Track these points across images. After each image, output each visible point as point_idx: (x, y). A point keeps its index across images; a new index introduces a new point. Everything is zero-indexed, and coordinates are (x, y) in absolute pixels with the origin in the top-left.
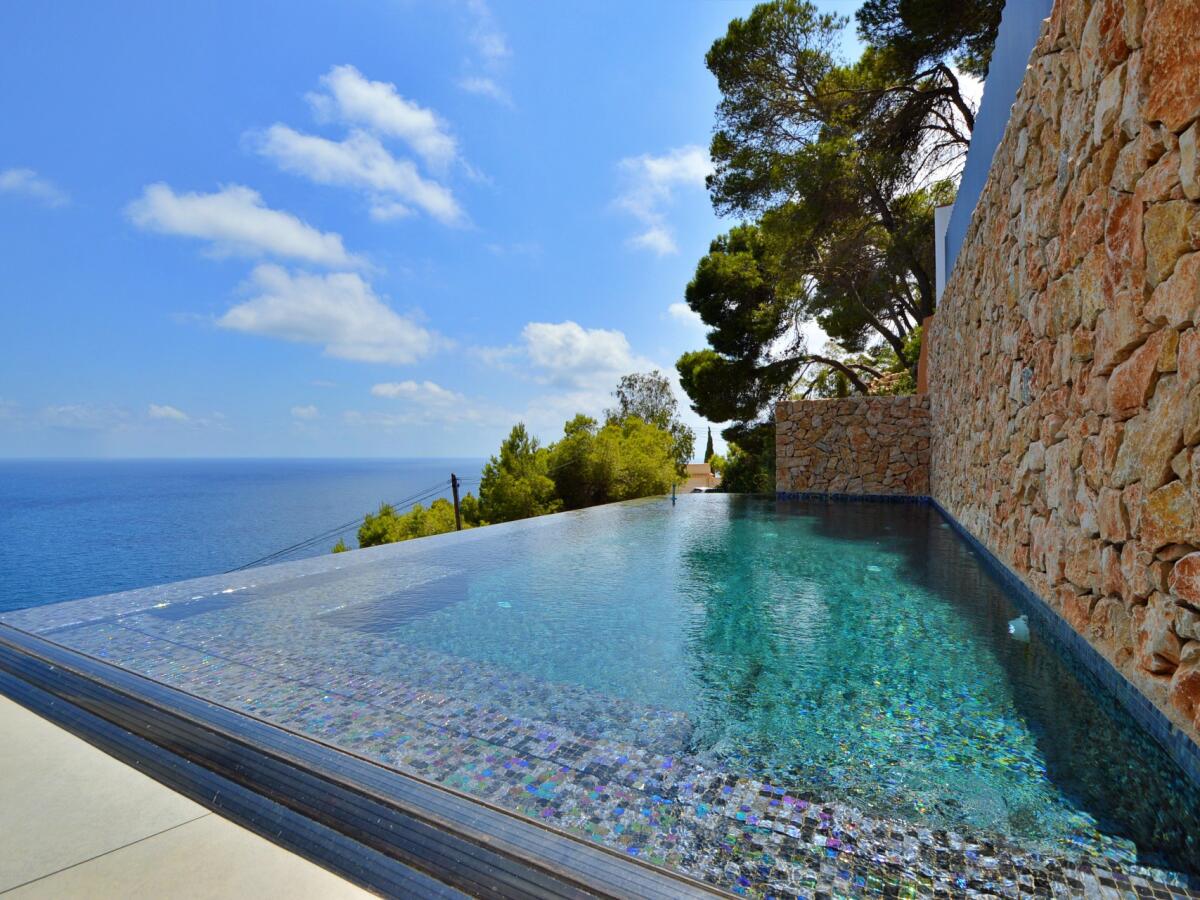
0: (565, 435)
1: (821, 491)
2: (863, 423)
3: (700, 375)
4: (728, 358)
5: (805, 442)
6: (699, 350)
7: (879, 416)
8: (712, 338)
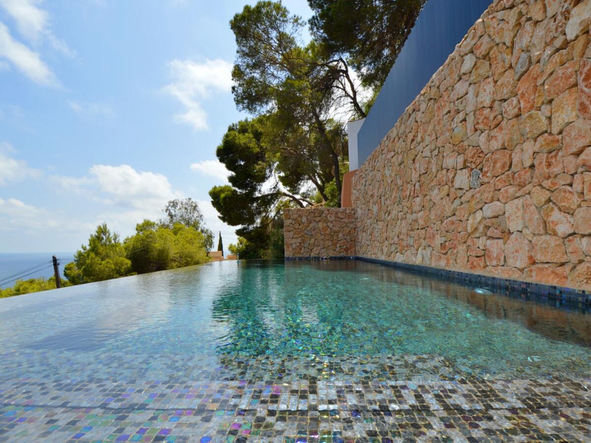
0: (136, 232)
1: (308, 256)
2: (326, 221)
3: (225, 199)
4: (239, 191)
5: (299, 230)
6: (223, 185)
7: (333, 218)
8: (231, 179)
